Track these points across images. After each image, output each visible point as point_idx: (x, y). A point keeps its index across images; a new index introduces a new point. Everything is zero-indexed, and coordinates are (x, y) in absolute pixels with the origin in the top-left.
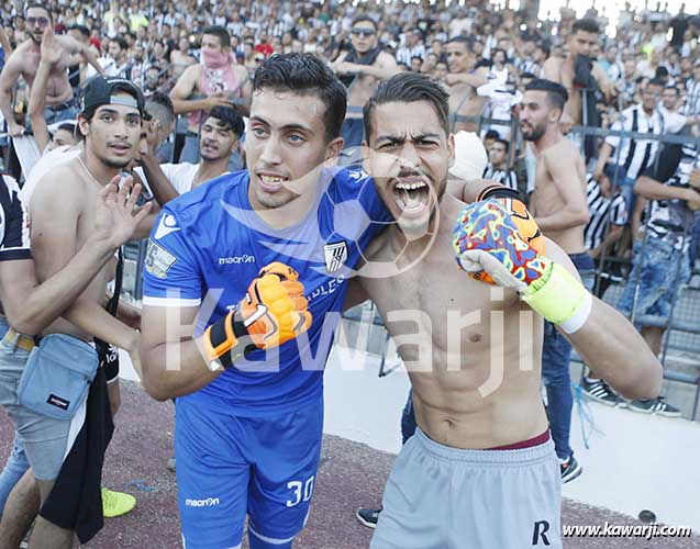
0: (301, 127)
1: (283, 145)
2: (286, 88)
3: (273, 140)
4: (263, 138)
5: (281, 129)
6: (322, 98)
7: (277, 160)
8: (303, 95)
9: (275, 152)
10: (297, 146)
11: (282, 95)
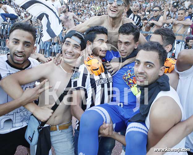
0: (129, 42)
1: (125, 46)
2: (125, 33)
3: (123, 45)
4: (121, 44)
5: (124, 43)
6: (133, 35)
7: (124, 49)
8: (129, 35)
9: (123, 48)
10: (128, 46)
11: (124, 36)
